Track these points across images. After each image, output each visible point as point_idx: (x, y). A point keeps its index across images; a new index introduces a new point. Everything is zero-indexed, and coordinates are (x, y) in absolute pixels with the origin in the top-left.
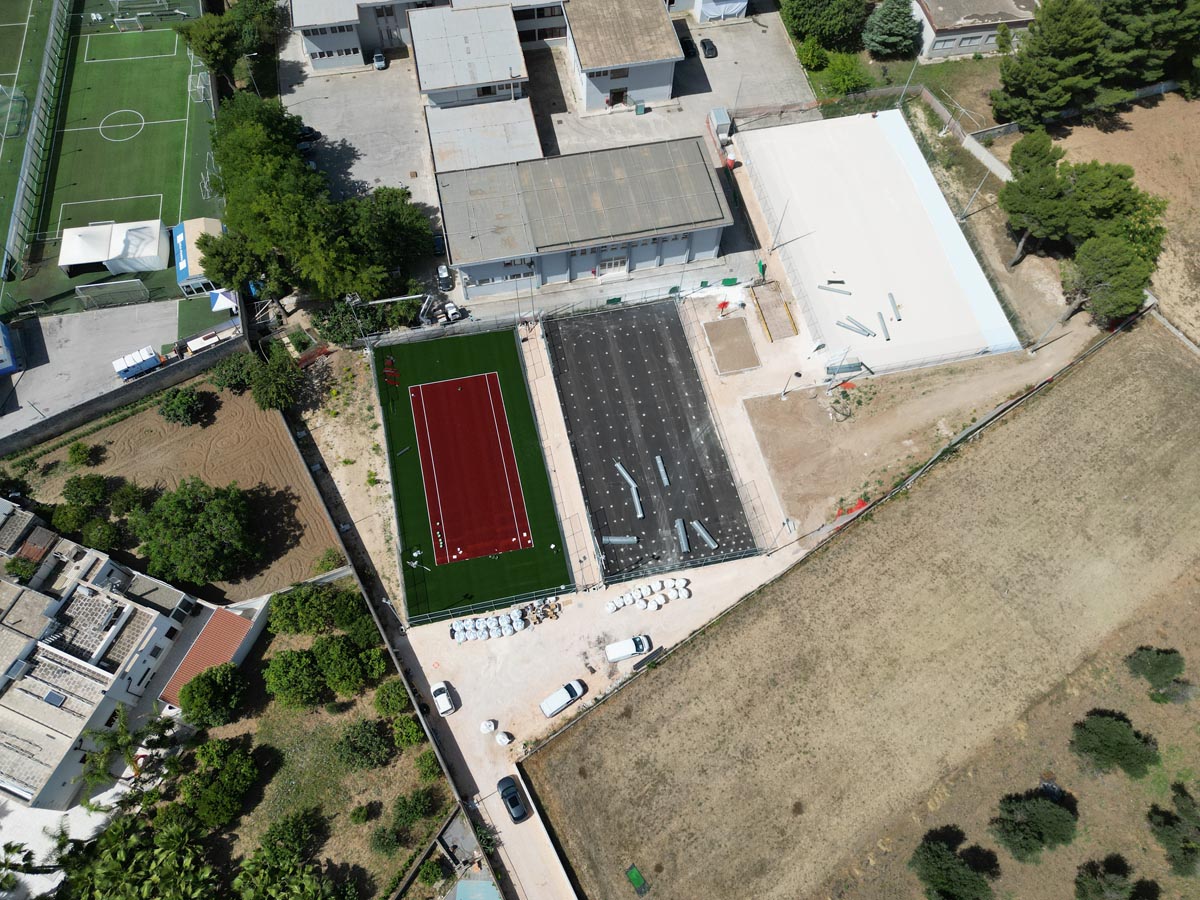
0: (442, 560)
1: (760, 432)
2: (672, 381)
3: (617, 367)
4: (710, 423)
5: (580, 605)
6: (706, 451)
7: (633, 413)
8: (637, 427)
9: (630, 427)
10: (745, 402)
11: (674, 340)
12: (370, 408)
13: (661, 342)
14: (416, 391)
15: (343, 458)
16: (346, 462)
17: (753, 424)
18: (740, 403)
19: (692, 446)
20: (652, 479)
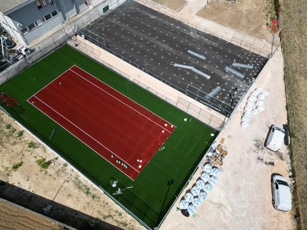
0: (135, 175)
1: (214, 20)
2: (161, 23)
3: (133, 31)
4: (193, 28)
5: (230, 137)
6: (203, 38)
7: (159, 43)
8: (166, 47)
9: (163, 48)
10: (197, 14)
11: (145, 11)
12: (9, 127)
13: (141, 14)
14: (33, 99)
15: (10, 166)
16: (16, 167)
17: (208, 19)
18: (195, 17)
19: (197, 40)
20: (196, 61)
